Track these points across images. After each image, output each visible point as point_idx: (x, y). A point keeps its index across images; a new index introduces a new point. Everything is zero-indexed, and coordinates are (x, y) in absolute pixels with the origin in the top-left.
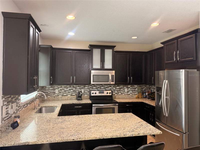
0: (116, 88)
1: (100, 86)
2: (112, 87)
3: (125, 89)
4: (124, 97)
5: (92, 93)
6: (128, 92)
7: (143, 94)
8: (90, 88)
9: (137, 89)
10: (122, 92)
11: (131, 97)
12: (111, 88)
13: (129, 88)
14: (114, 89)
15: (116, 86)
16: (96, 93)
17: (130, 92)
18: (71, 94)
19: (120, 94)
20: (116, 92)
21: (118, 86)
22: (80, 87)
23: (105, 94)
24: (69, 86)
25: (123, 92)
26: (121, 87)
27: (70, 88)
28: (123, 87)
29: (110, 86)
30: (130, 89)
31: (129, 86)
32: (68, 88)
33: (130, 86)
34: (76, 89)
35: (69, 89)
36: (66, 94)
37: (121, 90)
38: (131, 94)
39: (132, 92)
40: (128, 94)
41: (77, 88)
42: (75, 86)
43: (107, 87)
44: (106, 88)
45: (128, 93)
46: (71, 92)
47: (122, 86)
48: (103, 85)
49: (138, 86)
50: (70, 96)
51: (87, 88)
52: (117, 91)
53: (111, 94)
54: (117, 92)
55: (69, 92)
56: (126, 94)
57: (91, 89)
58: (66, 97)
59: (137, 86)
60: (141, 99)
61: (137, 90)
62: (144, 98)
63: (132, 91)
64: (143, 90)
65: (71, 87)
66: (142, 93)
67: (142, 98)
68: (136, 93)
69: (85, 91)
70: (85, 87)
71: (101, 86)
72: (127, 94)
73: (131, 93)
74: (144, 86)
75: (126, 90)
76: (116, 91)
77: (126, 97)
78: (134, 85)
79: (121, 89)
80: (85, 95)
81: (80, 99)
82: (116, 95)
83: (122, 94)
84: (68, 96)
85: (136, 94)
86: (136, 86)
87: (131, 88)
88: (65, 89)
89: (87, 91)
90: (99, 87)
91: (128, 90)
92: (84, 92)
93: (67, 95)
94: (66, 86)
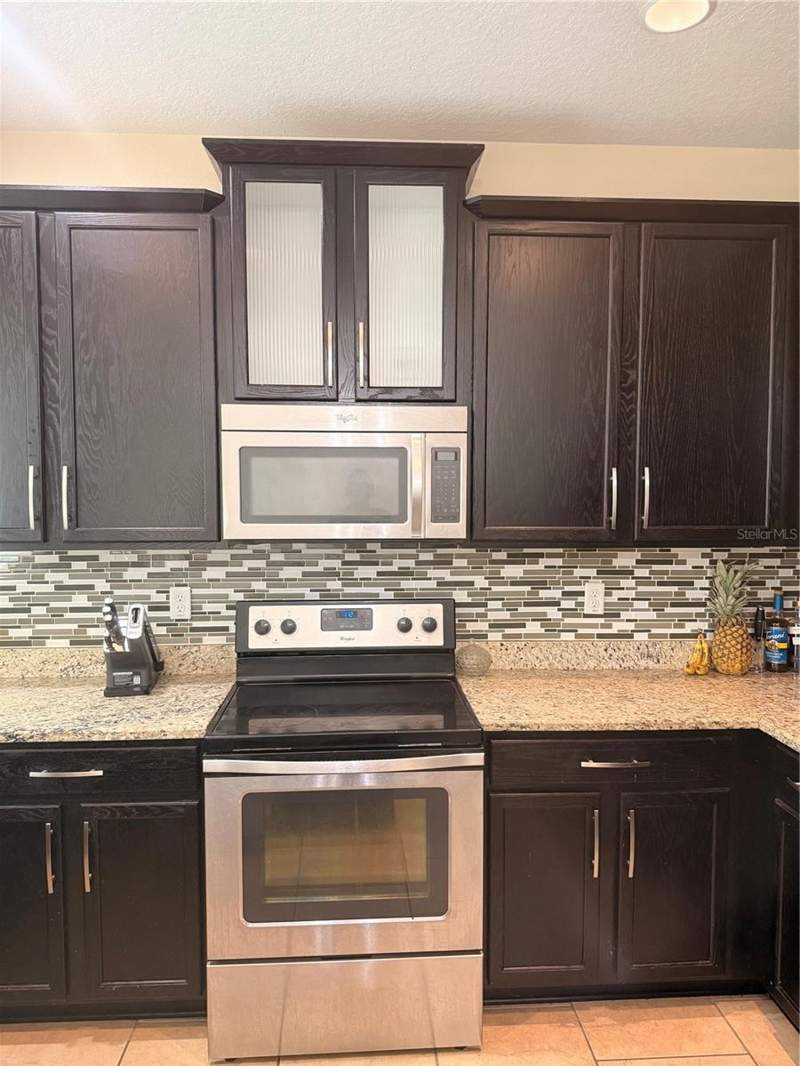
0: (496, 579)
1: (349, 557)
2: (456, 562)
3: (586, 588)
4: (573, 659)
5: (252, 623)
6: (611, 614)
7: (756, 636)
8: (255, 573)
9: (706, 583)
10: (552, 613)
11: (643, 663)
12: (446, 574)
13: (627, 573)
14: (481, 582)
15: (496, 556)
16: (289, 628)
17: (633, 615)
18: (75, 626)
19: (534, 627)
20: (492, 616)
21: (513, 560)
22: (152, 570)
23: (383, 630)
24: (54, 558)
25: (567, 613)
26: (543, 563)
27: (64, 578)
28: (568, 569)
29: (443, 562)
30: (632, 583)
31: (625, 559)
32: (50, 576)
33: (637, 555)
34: (117, 582)
35: (50, 588)
36: (25, 633)
37: (544, 594)
38: (644, 636)
39: (653, 615)
40: (614, 631)
41: (131, 574)
42: (106, 556)
43: (411, 563)
44: (404, 573)
45: (617, 627)
46: (73, 610)
47: (559, 562)
48: (370, 546)
49: (713, 562)
50: (66, 643)
51: (218, 573)
52: (511, 607)
53: (436, 639)
54: (506, 615)
55: (57, 615)
56: (591, 636)
57: (259, 585)
58: (31, 657)
59: (706, 562)
60: (739, 682)
61: (704, 595)
62: (768, 667)
63: (657, 607)
64: (764, 594)
65: (76, 565)
66: (755, 626)
67: (746, 672)
68: (689, 628)
69: (207, 607)
70: (200, 565)
71: (356, 557)
72: (600, 636)
73: (643, 627)
74: (777, 562)
75: (594, 596)
76: (491, 605)
77: (592, 664)
78: (674, 550)
79: (542, 584)
80: (209, 640)
81: (137, 680)
82: (495, 636)
83: (551, 628)
84: (49, 643)
85: (694, 636)
86: (692, 557)
87: (641, 581)
88: (22, 586)
89: (221, 608)
90: (336, 564)
91: (616, 595)
92: (197, 613)
93: (38, 640)
94: (28, 554)
